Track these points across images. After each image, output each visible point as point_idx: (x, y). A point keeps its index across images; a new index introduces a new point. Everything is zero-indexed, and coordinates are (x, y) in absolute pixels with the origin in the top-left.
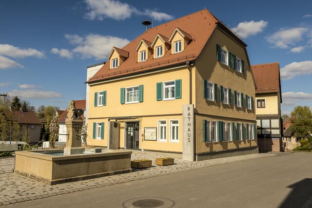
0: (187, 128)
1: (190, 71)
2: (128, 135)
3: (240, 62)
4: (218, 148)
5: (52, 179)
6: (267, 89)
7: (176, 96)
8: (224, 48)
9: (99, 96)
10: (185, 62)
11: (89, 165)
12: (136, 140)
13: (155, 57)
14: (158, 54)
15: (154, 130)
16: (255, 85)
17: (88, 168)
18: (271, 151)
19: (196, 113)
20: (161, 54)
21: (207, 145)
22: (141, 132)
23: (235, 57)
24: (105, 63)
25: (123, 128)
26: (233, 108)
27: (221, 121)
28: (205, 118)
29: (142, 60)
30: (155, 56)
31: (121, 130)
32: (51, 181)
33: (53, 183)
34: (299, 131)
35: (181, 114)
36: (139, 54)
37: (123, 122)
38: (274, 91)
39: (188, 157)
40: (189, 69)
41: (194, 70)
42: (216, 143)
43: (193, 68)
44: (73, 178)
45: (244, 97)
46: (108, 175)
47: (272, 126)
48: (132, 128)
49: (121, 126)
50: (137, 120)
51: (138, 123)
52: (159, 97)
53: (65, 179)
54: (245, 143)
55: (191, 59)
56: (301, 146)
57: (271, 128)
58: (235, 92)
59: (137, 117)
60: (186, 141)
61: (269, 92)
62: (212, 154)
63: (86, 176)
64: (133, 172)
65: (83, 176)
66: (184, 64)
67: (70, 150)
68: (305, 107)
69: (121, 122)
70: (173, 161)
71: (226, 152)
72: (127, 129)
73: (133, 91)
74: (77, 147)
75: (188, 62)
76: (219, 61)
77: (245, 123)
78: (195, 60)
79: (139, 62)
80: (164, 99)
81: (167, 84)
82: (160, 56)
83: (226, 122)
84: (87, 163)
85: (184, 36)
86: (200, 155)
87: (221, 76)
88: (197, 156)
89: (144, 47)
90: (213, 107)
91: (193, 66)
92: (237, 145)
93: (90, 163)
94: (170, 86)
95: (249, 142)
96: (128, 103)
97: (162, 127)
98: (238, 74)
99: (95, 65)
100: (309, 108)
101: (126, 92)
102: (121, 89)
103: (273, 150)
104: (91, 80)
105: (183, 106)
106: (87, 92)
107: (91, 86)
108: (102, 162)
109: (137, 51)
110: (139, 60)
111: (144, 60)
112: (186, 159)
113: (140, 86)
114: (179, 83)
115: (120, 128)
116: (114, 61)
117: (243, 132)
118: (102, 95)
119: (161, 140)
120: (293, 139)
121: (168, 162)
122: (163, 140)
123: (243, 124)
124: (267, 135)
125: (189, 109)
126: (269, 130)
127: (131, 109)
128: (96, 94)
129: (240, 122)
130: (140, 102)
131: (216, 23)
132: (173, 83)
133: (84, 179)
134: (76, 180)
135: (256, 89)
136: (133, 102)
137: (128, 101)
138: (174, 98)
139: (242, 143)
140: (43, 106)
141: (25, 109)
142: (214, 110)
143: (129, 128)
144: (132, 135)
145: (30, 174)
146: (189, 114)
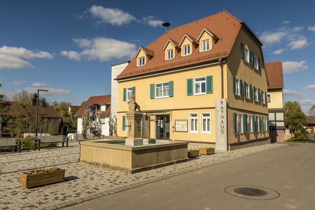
0: (220, 120)
1: (222, 68)
2: (157, 127)
3: (257, 60)
4: (243, 139)
5: (132, 168)
6: (272, 85)
7: (207, 91)
8: (246, 47)
9: (128, 91)
10: (218, 59)
11: (158, 155)
12: (166, 131)
13: (182, 56)
14: (186, 53)
15: (185, 123)
16: (267, 81)
17: (158, 157)
18: (276, 141)
19: (228, 107)
20: (189, 52)
21: (236, 136)
22: (172, 124)
23: (254, 55)
24: (129, 62)
25: (153, 120)
26: (252, 103)
27: (246, 114)
28: (235, 111)
29: (169, 58)
30: (183, 54)
31: (151, 123)
32: (131, 170)
33: (133, 172)
34: (293, 123)
35: (214, 108)
36: (166, 53)
37: (153, 115)
38: (279, 87)
39: (221, 146)
40: (221, 66)
41: (225, 66)
42: (242, 134)
43: (224, 65)
44: (147, 166)
45: (261, 92)
46: (172, 163)
47: (277, 119)
48: (162, 121)
49: (151, 119)
50: (167, 113)
51: (168, 116)
52: (190, 92)
53: (141, 168)
54: (261, 134)
55: (224, 57)
56: (295, 137)
57: (275, 121)
58: (254, 87)
59: (169, 110)
60: (219, 132)
61: (274, 88)
62: (239, 144)
63: (156, 165)
64: (190, 160)
65: (154, 165)
66: (217, 61)
67: (133, 140)
68: (295, 102)
69: (151, 115)
70: (214, 151)
71: (250, 142)
72: (157, 122)
73: (163, 87)
74: (138, 138)
75: (220, 60)
76: (243, 59)
77: (261, 116)
78: (227, 58)
79: (166, 60)
80: (195, 94)
81: (197, 80)
82: (187, 54)
83: (249, 115)
84: (157, 153)
85: (212, 36)
86: (231, 145)
87: (244, 73)
88: (229, 146)
89: (171, 47)
90: (239, 100)
91: (225, 63)
92: (256, 137)
93: (159, 152)
94: (200, 82)
95: (264, 133)
96: (158, 97)
97: (192, 120)
98: (256, 71)
99: (120, 64)
100: (298, 103)
101: (156, 88)
102: (151, 85)
103: (277, 141)
104: (120, 77)
105: (216, 100)
106: (112, 88)
107: (119, 82)
108: (168, 151)
109: (164, 50)
110: (166, 58)
111: (171, 58)
112: (219, 149)
113: (170, 82)
114: (210, 79)
115: (150, 120)
116: (141, 60)
117: (260, 124)
118: (131, 91)
119: (192, 132)
120: (287, 131)
121: (210, 152)
122: (194, 131)
123: (260, 117)
124: (273, 127)
125: (222, 103)
126: (274, 123)
127: (162, 103)
128: (125, 90)
129: (258, 115)
130: (170, 97)
131: (241, 24)
132: (203, 79)
133: (156, 167)
134: (150, 168)
135: (268, 85)
136: (163, 97)
137: (157, 96)
138: (205, 93)
139: (259, 134)
140: (56, 102)
141: (45, 104)
142: (240, 104)
143: (159, 121)
144: (162, 127)
145: (102, 164)
146: (222, 108)
